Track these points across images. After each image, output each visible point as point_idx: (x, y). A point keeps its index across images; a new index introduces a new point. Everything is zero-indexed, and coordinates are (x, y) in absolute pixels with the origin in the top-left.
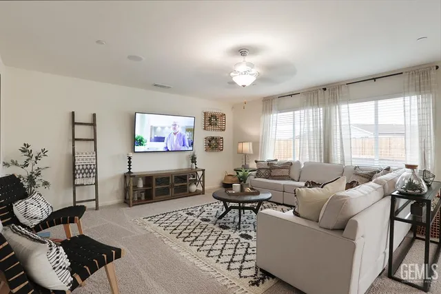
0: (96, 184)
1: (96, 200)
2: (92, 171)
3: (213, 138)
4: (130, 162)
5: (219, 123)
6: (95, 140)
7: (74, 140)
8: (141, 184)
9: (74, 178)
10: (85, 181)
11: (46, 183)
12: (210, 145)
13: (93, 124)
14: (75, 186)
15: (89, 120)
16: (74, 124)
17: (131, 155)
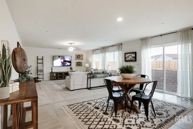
0: (43, 74)
1: (43, 78)
2: (42, 71)
3: (79, 62)
4: (52, 69)
5: (81, 57)
6: (43, 63)
7: (38, 63)
8: (55, 75)
9: (38, 73)
10: (40, 73)
11: (31, 74)
12: (77, 64)
13: (42, 59)
14: (38, 74)
15: (41, 58)
16: (38, 59)
17: (52, 67)
